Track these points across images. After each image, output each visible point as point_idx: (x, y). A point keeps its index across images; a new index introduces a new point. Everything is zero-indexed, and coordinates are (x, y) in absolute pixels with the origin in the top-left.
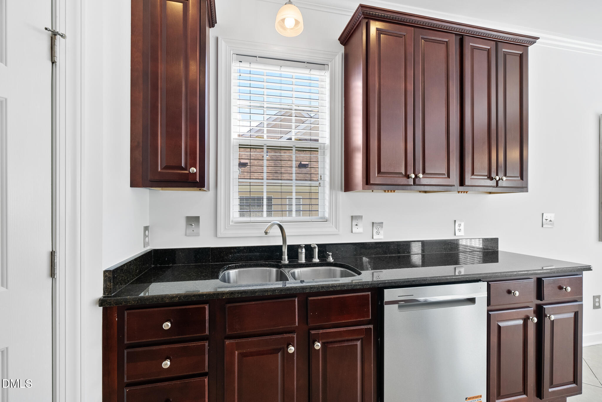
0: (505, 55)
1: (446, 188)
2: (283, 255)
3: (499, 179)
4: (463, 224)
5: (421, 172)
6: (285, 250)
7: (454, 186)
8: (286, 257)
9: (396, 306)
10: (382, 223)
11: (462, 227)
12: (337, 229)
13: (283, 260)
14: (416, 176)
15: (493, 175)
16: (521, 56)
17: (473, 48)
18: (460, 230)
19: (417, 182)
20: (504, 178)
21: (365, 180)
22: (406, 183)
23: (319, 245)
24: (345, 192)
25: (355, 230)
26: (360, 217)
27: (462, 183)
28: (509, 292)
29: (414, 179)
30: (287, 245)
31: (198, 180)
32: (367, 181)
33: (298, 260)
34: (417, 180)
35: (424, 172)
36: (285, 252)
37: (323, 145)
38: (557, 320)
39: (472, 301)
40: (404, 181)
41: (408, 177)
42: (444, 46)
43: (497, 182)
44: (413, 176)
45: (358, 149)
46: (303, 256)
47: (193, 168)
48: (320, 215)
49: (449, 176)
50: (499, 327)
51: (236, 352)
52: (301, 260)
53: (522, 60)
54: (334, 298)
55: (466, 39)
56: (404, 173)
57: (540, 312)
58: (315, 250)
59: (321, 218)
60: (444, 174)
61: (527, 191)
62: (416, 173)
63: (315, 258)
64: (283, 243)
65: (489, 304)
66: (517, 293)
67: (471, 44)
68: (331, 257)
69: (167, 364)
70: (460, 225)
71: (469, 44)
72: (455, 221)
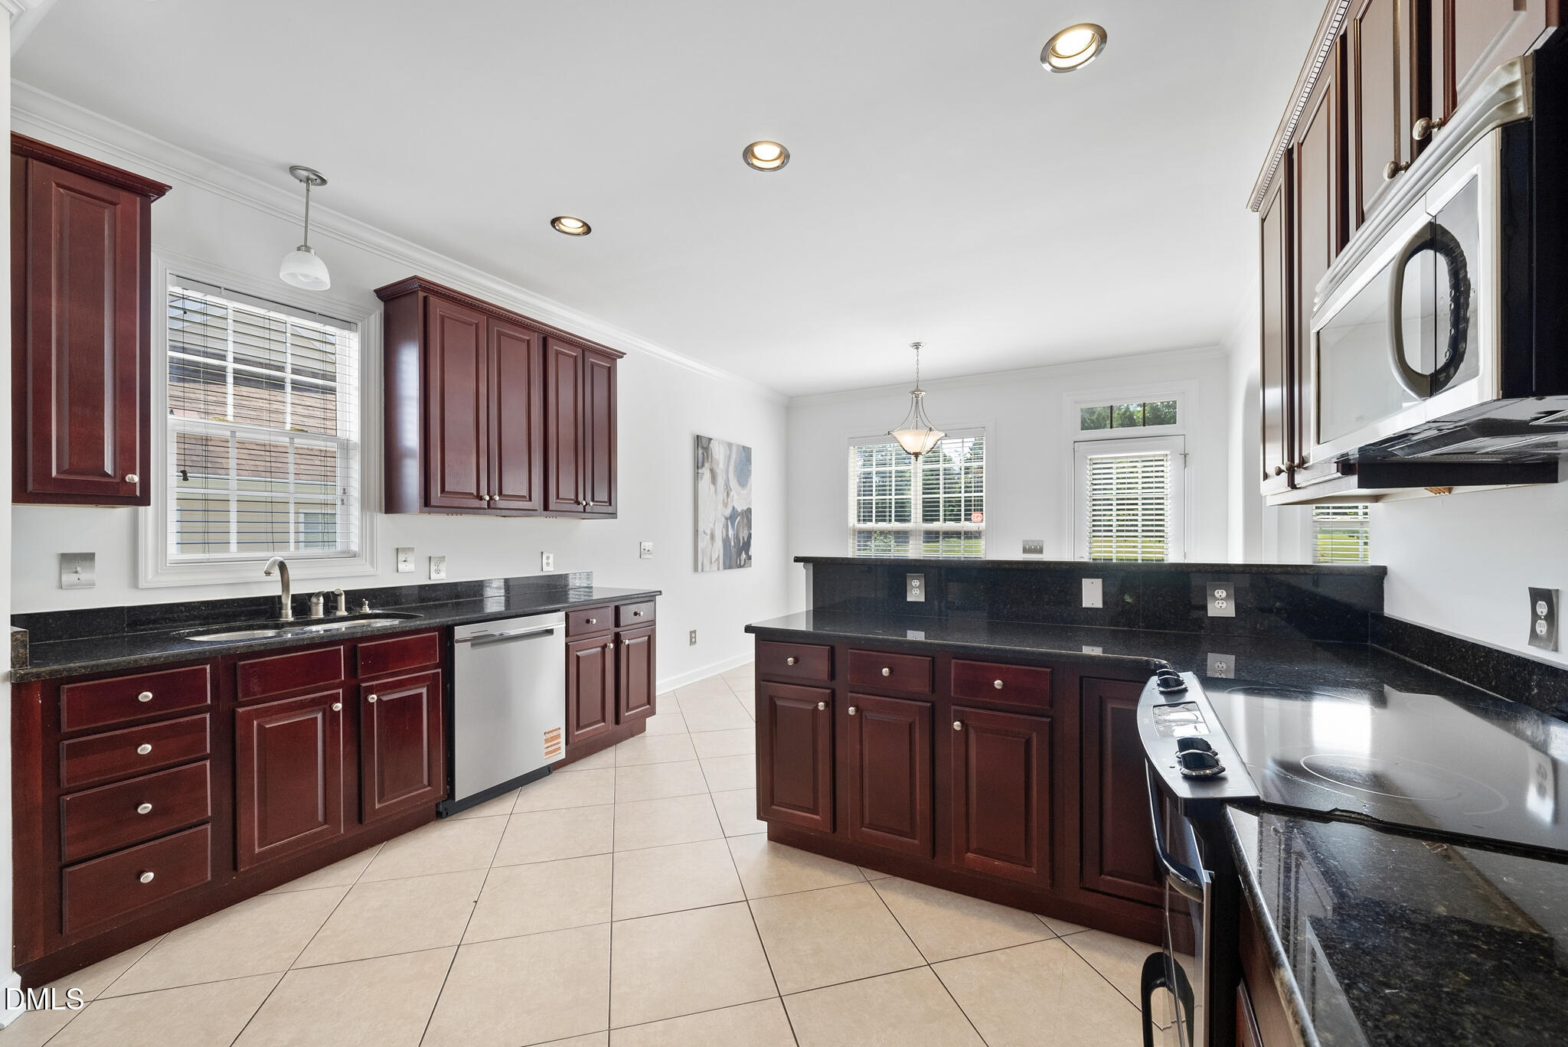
0: (593, 365)
1: (529, 512)
2: (284, 607)
3: (587, 504)
4: (552, 556)
5: (497, 493)
6: (288, 602)
7: (536, 510)
8: (290, 612)
9: (469, 643)
10: (444, 557)
11: (551, 561)
12: (373, 567)
13: (284, 616)
14: (491, 498)
15: (581, 498)
16: (609, 368)
17: (557, 353)
18: (548, 564)
19: (492, 506)
20: (591, 504)
21: (423, 500)
22: (478, 506)
23: (346, 592)
24: (385, 513)
25: (402, 566)
26: (411, 549)
27: (546, 508)
28: (588, 621)
29: (488, 502)
30: (292, 595)
31: (138, 494)
32: (427, 502)
33: (311, 615)
34: (492, 502)
35: (500, 494)
36: (287, 604)
37: (346, 442)
38: (633, 645)
39: (550, 632)
40: (476, 503)
41: (481, 498)
42: (525, 345)
43: (584, 507)
44: (488, 498)
45: (411, 455)
46: (321, 608)
47: (130, 475)
48: (339, 547)
49: (530, 500)
50: (578, 657)
51: (255, 722)
52: (317, 614)
53: (611, 374)
54: (392, 642)
55: (550, 341)
56: (475, 494)
57: (617, 640)
58: (341, 599)
59: (343, 552)
60: (525, 497)
61: (616, 518)
62: (491, 494)
63: (341, 610)
64: (283, 591)
65: (567, 635)
66: (595, 621)
67: (555, 347)
68: (367, 607)
69: (146, 749)
70: (548, 558)
71: (554, 347)
72: (542, 553)
